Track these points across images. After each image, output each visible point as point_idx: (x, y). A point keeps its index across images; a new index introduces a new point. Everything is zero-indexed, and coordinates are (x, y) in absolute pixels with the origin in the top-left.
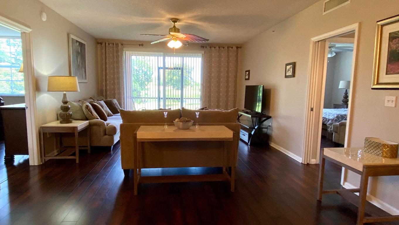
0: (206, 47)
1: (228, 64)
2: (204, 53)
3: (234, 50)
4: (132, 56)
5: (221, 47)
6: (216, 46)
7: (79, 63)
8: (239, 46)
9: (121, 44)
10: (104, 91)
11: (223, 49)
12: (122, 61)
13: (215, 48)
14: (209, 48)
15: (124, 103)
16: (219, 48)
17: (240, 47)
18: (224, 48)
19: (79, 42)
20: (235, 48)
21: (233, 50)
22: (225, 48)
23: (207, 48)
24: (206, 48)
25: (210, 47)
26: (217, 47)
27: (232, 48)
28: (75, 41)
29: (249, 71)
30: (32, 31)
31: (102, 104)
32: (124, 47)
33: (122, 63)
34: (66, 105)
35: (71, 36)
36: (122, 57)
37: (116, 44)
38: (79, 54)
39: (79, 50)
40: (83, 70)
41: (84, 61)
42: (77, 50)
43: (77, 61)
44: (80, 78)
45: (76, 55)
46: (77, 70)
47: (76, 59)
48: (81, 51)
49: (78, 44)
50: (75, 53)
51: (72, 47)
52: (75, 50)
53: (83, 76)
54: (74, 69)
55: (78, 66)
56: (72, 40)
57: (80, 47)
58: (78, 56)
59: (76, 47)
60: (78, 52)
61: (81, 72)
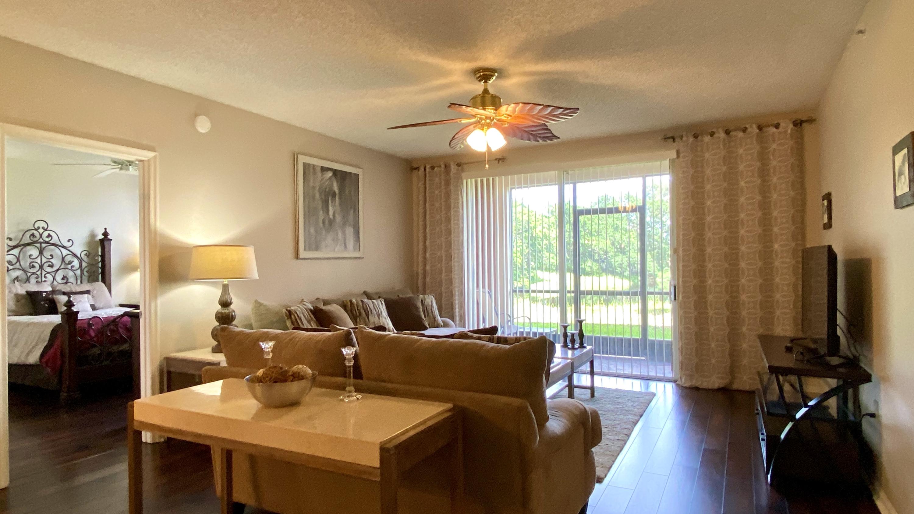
0: (681, 137)
1: (764, 181)
2: (675, 156)
3: (786, 131)
4: (513, 191)
5: (735, 130)
6: (714, 130)
7: (331, 217)
8: (804, 119)
9: (457, 165)
10: (420, 276)
11: (741, 134)
12: (458, 203)
13: (712, 134)
14: (691, 139)
15: (462, 306)
16: (727, 132)
17: (811, 121)
18: (744, 130)
19: (335, 172)
20: (788, 127)
21: (780, 133)
22: (749, 130)
23: (684, 139)
24: (682, 139)
25: (696, 136)
26: (719, 133)
27: (777, 126)
28: (319, 169)
29: (828, 197)
30: (155, 157)
31: (369, 306)
32: (463, 170)
33: (458, 207)
34: (226, 311)
35: (303, 159)
36: (458, 195)
37: (447, 166)
38: (334, 195)
39: (336, 188)
40: (350, 231)
41: (352, 211)
42: (326, 188)
43: (323, 211)
44: (336, 250)
45: (322, 199)
46: (324, 232)
47: (322, 207)
48: (342, 188)
49: (330, 174)
50: (317, 195)
51: (304, 182)
52: (319, 189)
53: (347, 244)
54: (312, 230)
55: (327, 222)
56: (306, 166)
57: (337, 182)
58: (330, 202)
59: (321, 181)
60: (329, 193)
61: (340, 234)
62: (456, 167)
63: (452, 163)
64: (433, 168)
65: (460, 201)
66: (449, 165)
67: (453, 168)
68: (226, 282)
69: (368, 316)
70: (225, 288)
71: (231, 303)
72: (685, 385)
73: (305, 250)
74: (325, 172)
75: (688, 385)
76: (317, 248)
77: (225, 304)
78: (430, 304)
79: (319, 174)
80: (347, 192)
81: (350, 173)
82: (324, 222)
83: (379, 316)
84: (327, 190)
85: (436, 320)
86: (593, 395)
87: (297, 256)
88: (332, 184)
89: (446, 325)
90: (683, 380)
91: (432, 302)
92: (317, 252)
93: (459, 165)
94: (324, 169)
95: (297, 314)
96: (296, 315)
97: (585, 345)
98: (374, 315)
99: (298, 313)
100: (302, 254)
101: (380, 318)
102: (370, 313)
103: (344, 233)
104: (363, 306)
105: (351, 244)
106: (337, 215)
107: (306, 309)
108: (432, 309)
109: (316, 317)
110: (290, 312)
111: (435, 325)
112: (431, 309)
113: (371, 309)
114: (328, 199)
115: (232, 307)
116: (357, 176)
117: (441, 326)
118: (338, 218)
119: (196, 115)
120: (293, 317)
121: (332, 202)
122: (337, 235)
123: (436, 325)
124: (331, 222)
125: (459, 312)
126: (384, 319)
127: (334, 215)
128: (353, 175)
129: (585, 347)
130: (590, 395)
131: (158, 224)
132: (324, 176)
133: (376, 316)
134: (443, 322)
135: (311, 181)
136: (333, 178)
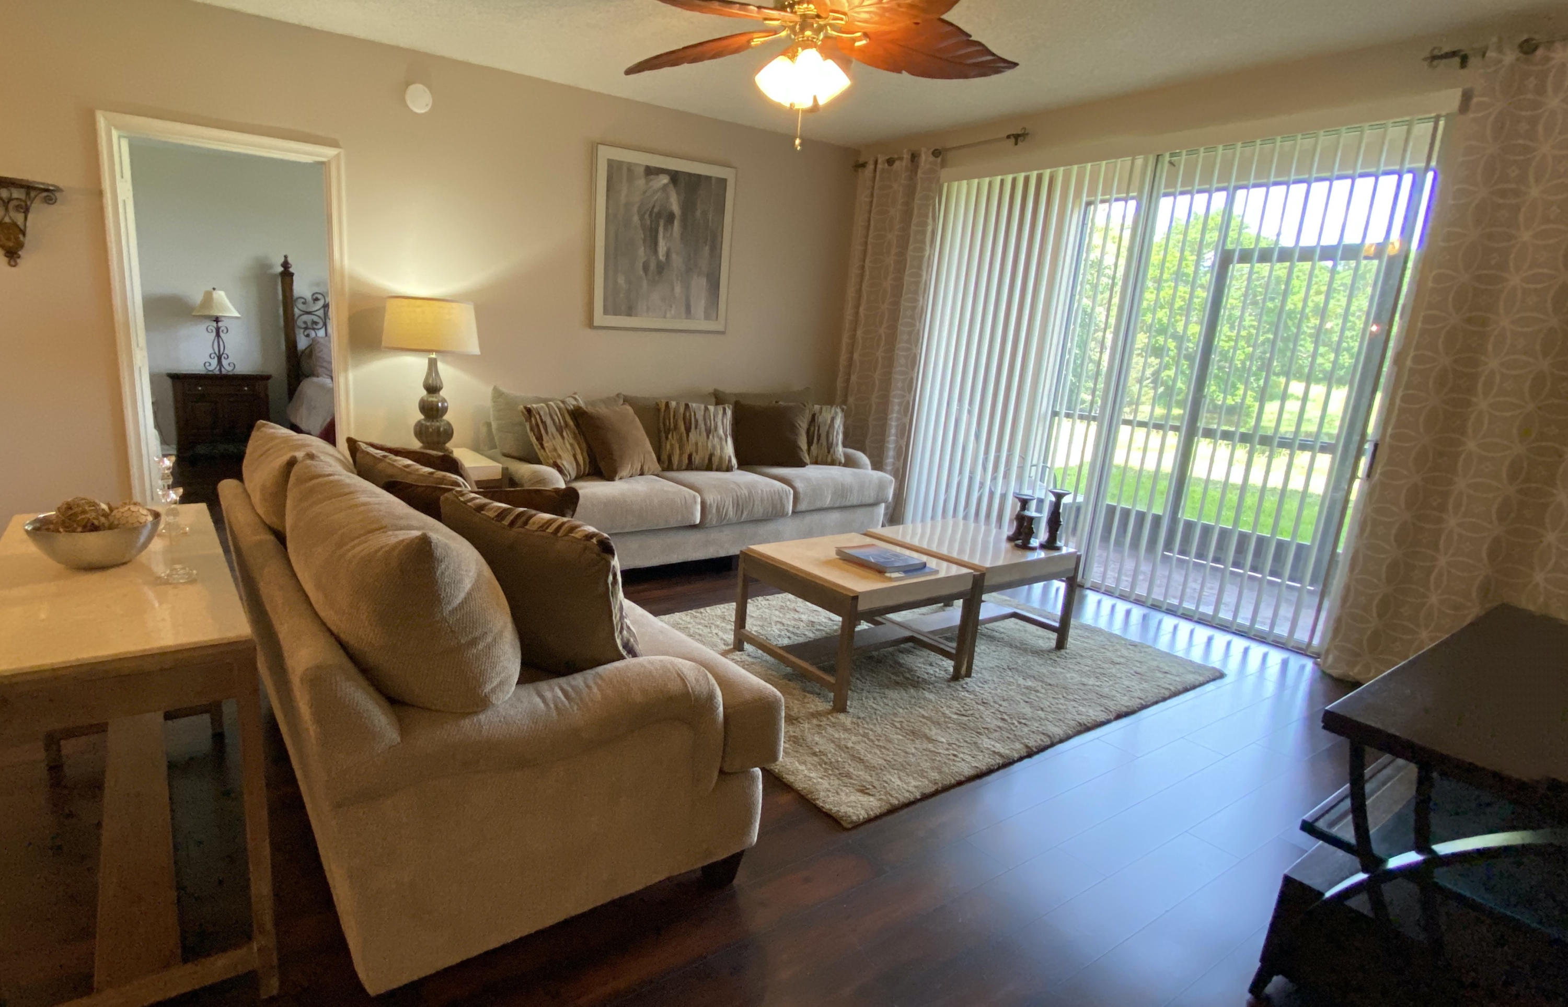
7: (662, 257)
9: (934, 152)
19: (675, 177)
28: (640, 172)
30: (338, 155)
31: (695, 415)
32: (943, 165)
33: (923, 242)
34: (433, 399)
35: (605, 154)
36: (926, 216)
37: (914, 157)
38: (671, 218)
39: (675, 208)
40: (699, 284)
41: (707, 248)
42: (653, 207)
43: (645, 247)
44: (668, 315)
45: (643, 226)
46: (645, 283)
47: (644, 241)
48: (688, 207)
49: (665, 179)
50: (636, 219)
51: (608, 196)
52: (639, 207)
53: (692, 304)
54: (621, 280)
55: (653, 266)
56: (614, 167)
57: (678, 194)
58: (661, 230)
59: (645, 192)
60: (659, 215)
61: (678, 289)
62: (932, 158)
63: (923, 150)
64: (890, 162)
65: (930, 228)
66: (919, 155)
67: (925, 159)
68: (433, 356)
69: (688, 430)
70: (432, 364)
71: (441, 388)
72: (1329, 671)
73: (606, 312)
74: (652, 177)
75: (1336, 672)
76: (630, 311)
77: (432, 389)
78: (829, 422)
79: (641, 182)
80: (698, 213)
81: (708, 178)
82: (646, 268)
83: (708, 432)
84: (656, 210)
85: (832, 451)
86: (1061, 644)
87: (590, 323)
88: (668, 198)
89: (850, 463)
90: (1330, 659)
91: (833, 419)
92: (628, 318)
93: (936, 153)
94: (651, 172)
95: (540, 417)
96: (538, 417)
97: (1059, 544)
98: (700, 431)
99: (542, 413)
100: (599, 318)
101: (711, 437)
102: (693, 426)
103: (687, 288)
104: (684, 414)
105: (699, 306)
106: (674, 256)
107: (560, 409)
108: (831, 431)
109: (577, 425)
110: (529, 411)
111: (827, 459)
112: (828, 433)
113: (696, 421)
114: (658, 226)
115: (442, 393)
116: (723, 182)
117: (840, 464)
118: (677, 261)
119: (408, 84)
120: (533, 419)
121: (666, 228)
122: (673, 289)
123: (829, 460)
124: (661, 268)
125: (897, 442)
126: (716, 440)
127: (668, 255)
128: (713, 181)
129: (1058, 549)
130: (1053, 644)
131: (346, 262)
132: (651, 184)
133: (704, 434)
134: (847, 456)
135: (624, 192)
136: (671, 186)
